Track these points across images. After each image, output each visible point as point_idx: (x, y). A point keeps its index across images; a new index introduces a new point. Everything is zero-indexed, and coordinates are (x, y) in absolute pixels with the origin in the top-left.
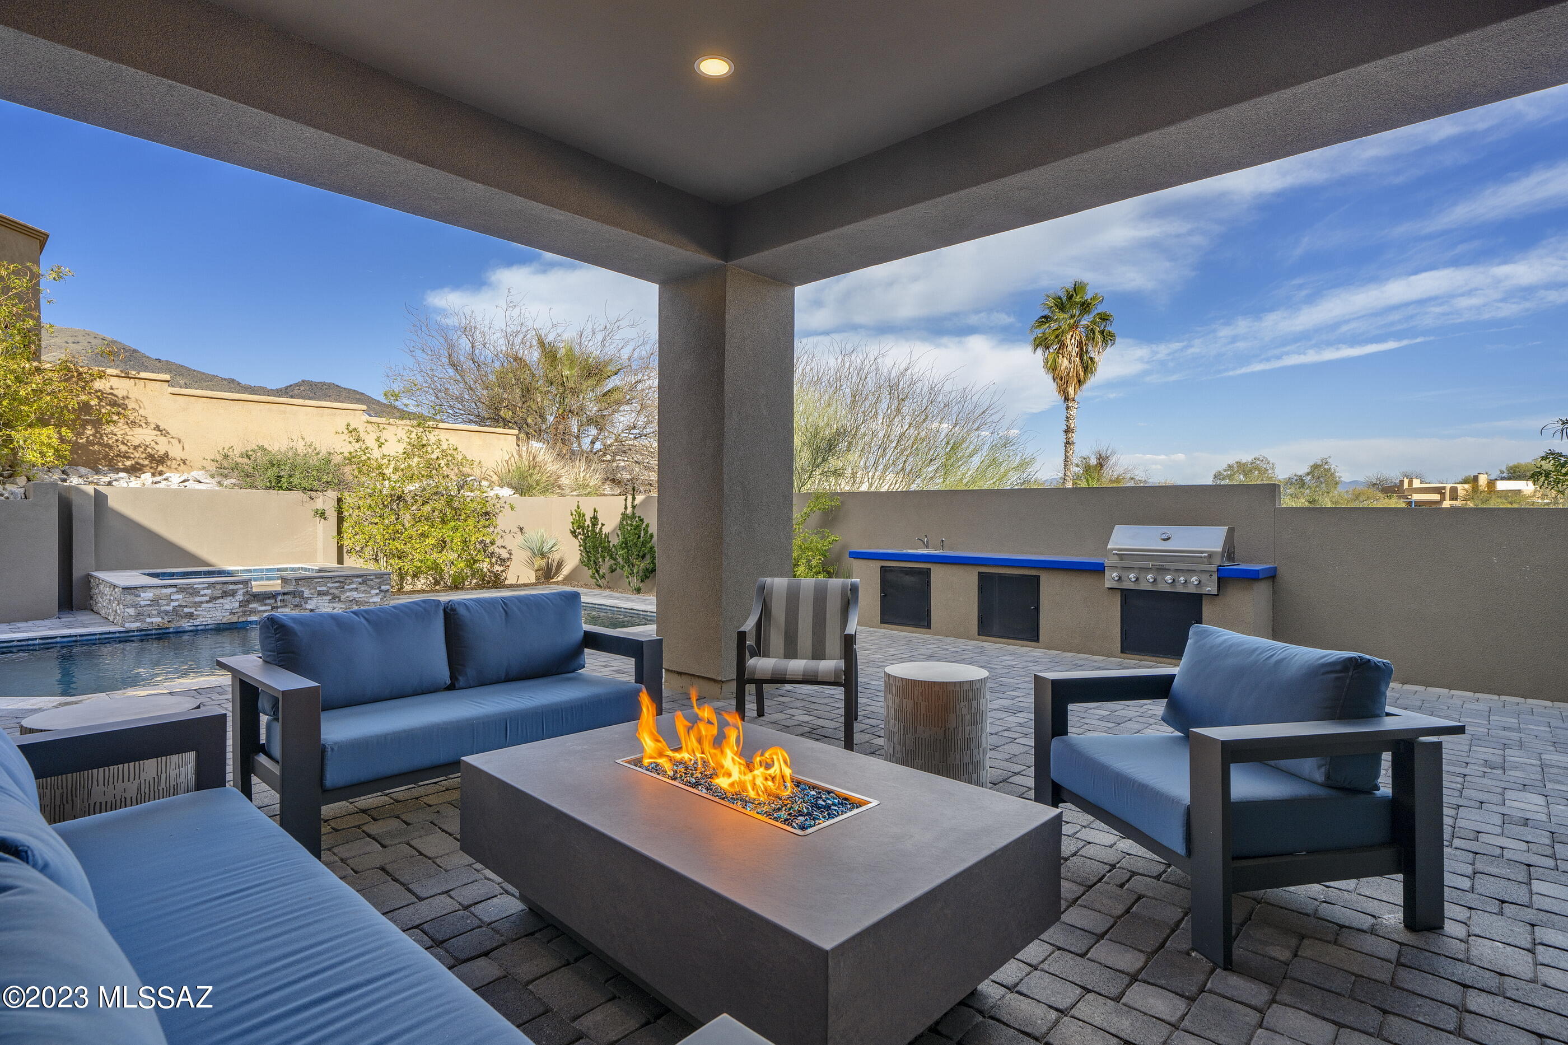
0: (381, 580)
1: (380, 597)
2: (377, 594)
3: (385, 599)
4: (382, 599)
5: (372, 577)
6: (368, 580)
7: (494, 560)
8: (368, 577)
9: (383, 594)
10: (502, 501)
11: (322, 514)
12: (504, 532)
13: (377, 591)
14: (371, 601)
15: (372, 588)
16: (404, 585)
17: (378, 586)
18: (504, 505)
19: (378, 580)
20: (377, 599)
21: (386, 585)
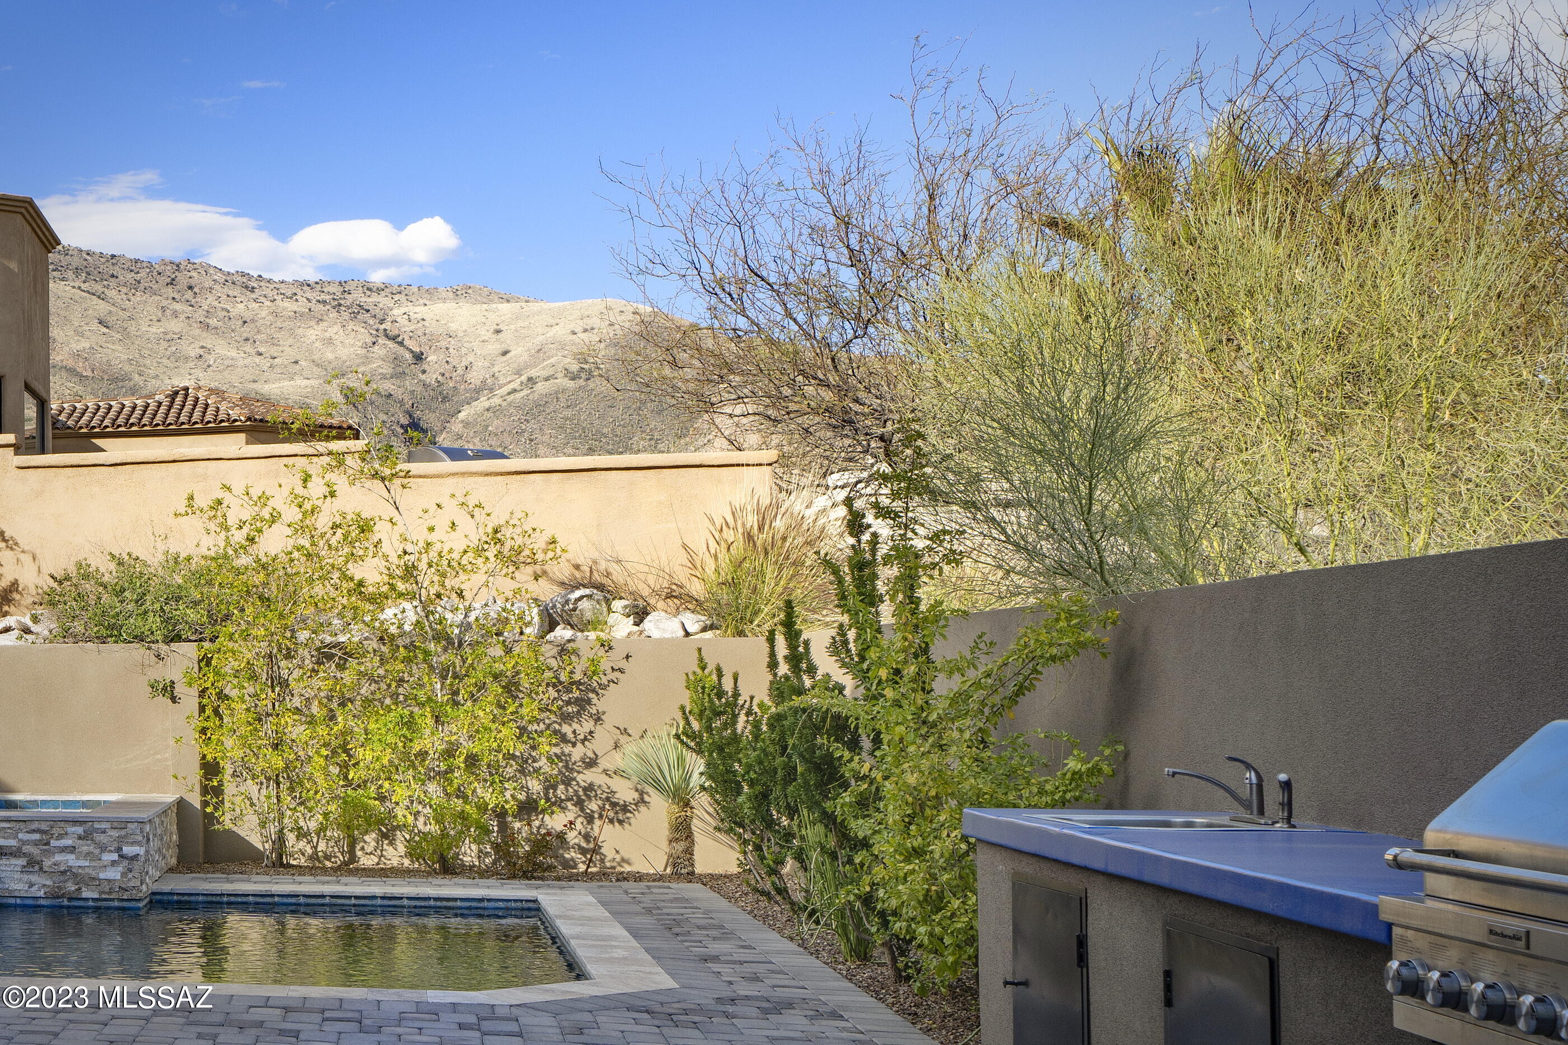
0: (123, 833)
1: (120, 869)
2: (114, 863)
3: (130, 876)
4: (124, 875)
5: (103, 826)
6: (97, 831)
7: (593, 806)
8: (97, 825)
9: (125, 863)
10: (618, 654)
11: (169, 691)
12: (625, 732)
13: (115, 856)
14: (102, 876)
15: (103, 849)
16: (359, 853)
17: (116, 844)
18: (623, 664)
19: (115, 833)
20: (114, 874)
21: (133, 844)
